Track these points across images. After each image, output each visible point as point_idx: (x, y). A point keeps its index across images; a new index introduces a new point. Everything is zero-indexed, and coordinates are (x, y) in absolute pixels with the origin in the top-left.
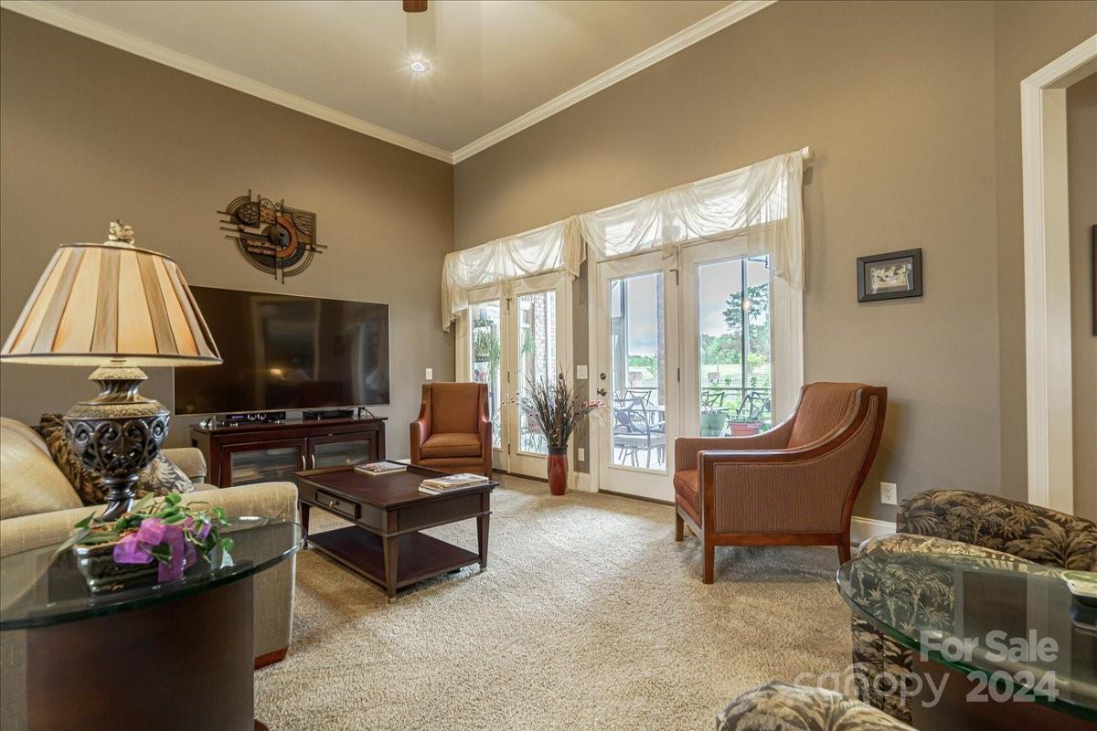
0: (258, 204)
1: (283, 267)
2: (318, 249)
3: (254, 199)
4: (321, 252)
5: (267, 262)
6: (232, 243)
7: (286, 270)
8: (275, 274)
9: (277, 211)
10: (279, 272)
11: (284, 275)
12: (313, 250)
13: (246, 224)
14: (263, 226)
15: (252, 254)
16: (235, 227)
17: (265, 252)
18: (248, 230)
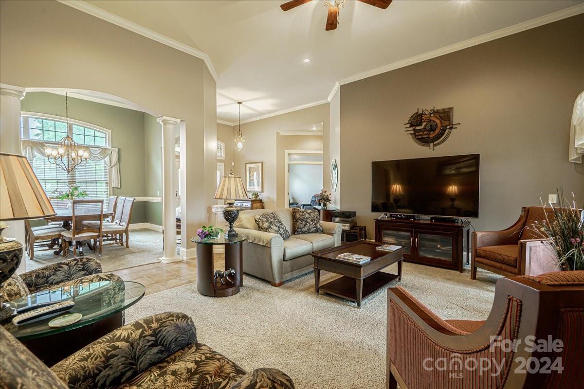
0: (422, 114)
1: (433, 142)
2: (454, 126)
3: (420, 112)
4: (456, 128)
5: (424, 140)
6: (410, 136)
7: (436, 143)
8: (429, 146)
9: (431, 113)
10: (432, 145)
11: (434, 145)
12: (451, 128)
13: (415, 126)
14: (424, 124)
15: (418, 139)
16: (411, 129)
17: (424, 136)
18: (417, 128)
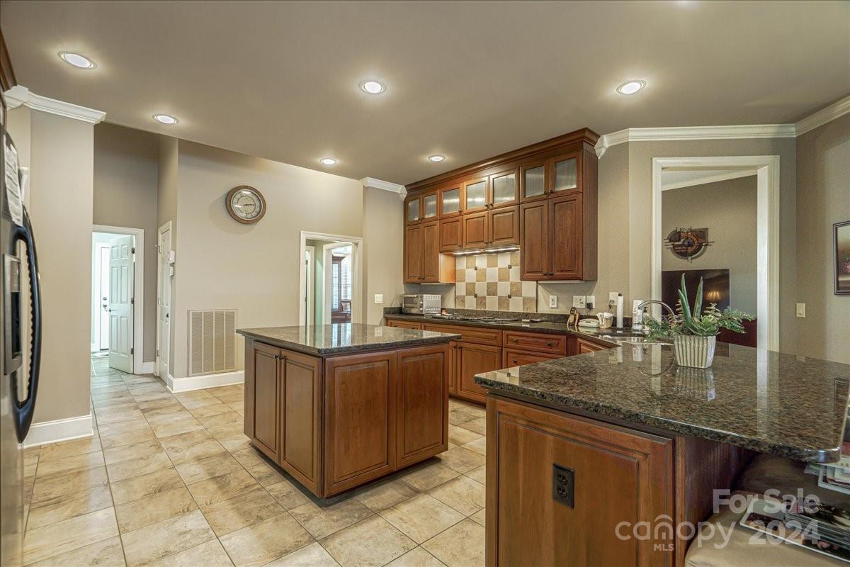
0: (680, 232)
1: (691, 255)
2: (709, 244)
3: (678, 230)
4: (711, 245)
5: (683, 254)
6: (670, 250)
7: (693, 256)
8: (687, 259)
9: (689, 232)
10: (690, 258)
11: (692, 259)
12: (706, 245)
13: (674, 241)
14: (682, 240)
15: (677, 253)
16: (671, 244)
17: (682, 251)
18: (676, 243)
